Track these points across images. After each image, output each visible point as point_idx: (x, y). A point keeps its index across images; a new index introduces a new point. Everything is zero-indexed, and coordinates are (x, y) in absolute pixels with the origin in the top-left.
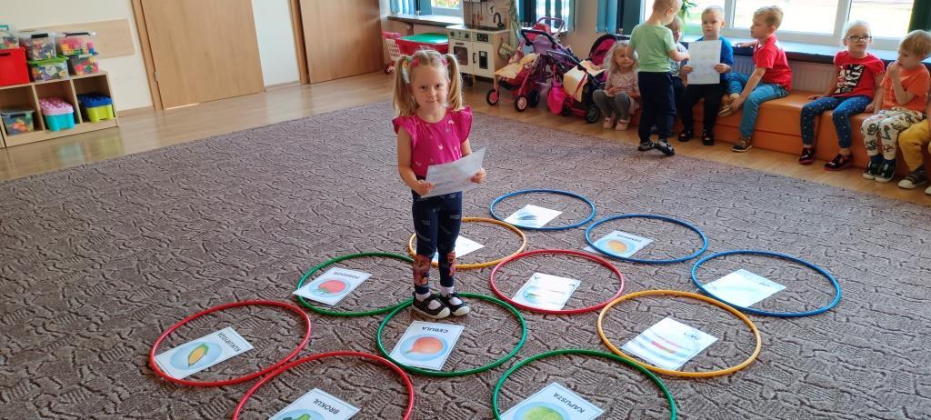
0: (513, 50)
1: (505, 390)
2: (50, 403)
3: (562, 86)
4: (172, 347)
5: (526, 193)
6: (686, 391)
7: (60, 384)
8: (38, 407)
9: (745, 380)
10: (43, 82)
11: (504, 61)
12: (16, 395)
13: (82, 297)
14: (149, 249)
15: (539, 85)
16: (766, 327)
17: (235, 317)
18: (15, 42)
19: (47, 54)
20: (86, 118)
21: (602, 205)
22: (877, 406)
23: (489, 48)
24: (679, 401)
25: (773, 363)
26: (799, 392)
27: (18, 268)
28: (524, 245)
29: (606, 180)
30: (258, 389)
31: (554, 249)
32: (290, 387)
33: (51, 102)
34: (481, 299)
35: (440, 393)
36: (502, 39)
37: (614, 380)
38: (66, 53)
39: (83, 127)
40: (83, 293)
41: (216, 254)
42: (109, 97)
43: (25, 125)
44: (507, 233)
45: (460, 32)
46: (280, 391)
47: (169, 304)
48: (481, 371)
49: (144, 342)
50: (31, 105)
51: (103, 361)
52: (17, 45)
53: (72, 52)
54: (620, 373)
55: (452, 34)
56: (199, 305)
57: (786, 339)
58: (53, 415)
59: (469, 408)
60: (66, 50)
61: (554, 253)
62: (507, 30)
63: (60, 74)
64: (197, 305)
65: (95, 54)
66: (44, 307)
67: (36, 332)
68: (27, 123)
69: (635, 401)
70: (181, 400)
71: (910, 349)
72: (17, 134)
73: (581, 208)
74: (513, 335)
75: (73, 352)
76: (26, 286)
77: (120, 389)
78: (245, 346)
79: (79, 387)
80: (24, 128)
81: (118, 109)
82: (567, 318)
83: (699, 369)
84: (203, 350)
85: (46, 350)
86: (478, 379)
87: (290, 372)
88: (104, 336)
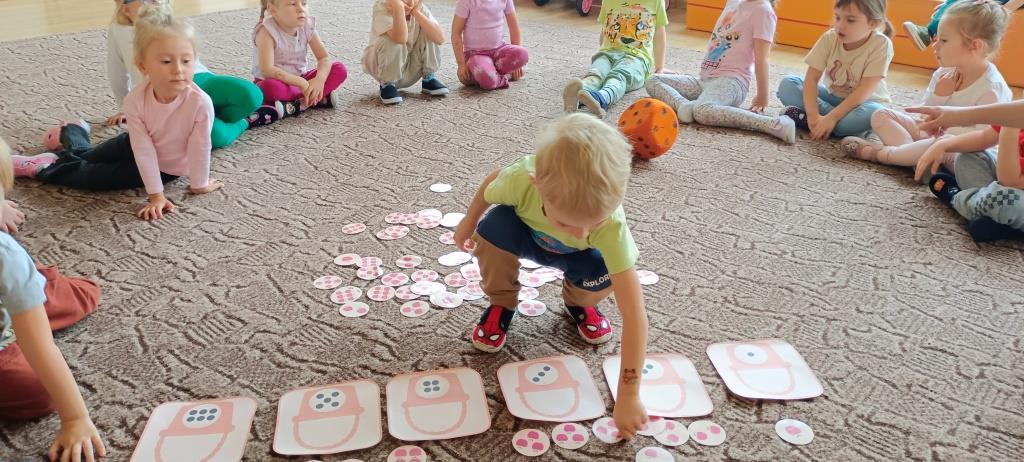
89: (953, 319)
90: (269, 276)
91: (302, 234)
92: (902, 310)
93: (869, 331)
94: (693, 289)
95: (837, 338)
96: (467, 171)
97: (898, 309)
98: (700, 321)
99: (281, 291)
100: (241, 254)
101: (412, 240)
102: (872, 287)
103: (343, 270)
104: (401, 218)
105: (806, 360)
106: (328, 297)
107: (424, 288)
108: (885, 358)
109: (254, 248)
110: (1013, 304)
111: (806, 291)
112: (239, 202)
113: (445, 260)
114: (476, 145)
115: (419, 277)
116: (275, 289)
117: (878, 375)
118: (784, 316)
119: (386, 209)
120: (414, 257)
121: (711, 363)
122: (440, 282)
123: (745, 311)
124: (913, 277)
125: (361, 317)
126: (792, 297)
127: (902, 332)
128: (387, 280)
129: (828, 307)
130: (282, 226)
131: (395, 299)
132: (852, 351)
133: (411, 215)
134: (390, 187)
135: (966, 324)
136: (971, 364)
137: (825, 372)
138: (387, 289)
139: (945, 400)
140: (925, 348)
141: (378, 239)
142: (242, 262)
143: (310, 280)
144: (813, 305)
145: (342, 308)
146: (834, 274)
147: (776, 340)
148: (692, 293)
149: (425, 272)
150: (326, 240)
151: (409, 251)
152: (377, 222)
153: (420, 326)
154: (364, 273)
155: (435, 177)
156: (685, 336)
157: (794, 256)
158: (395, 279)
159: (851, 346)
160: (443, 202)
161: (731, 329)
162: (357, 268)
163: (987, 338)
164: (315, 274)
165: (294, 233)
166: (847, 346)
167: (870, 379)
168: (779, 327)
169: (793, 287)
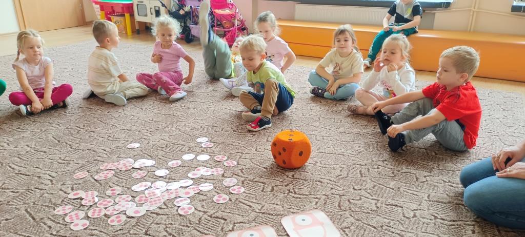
89: (399, 188)
90: (26, 210)
91: (49, 182)
92: (375, 186)
93: (360, 199)
94: (273, 187)
95: (346, 205)
96: (149, 135)
97: (373, 186)
98: (277, 205)
99: (34, 219)
100: (9, 199)
101: (116, 178)
102: (359, 175)
103: (73, 201)
104: (110, 166)
105: (331, 220)
106: (64, 219)
107: (123, 206)
108: (369, 213)
109: (18, 194)
110: (425, 177)
111: (329, 181)
112: (10, 167)
113: (136, 188)
114: (154, 120)
115: (120, 200)
116: (30, 218)
117: (366, 223)
118: (318, 196)
119: (101, 161)
120: (117, 188)
121: (284, 228)
122: (133, 201)
123: (299, 196)
124: (378, 168)
125: (84, 229)
126: (322, 186)
127: (376, 198)
128: (100, 204)
129: (340, 189)
130: (36, 178)
131: (105, 215)
132: (353, 211)
133: (116, 164)
134: (103, 148)
135: (404, 189)
136: (409, 211)
137: (341, 225)
138: (100, 210)
139: (399, 232)
140: (388, 205)
141: (95, 180)
142: (10, 204)
143: (52, 210)
144: (332, 189)
145: (73, 224)
146: (341, 171)
147: (315, 210)
148: (272, 190)
149: (124, 196)
150: (63, 184)
151: (114, 185)
152: (95, 170)
153: (120, 230)
154: (87, 201)
155: (131, 140)
156: (269, 214)
157: (321, 164)
158: (106, 203)
159: (352, 209)
160: (135, 153)
161: (293, 207)
162: (82, 199)
163: (415, 196)
164: (56, 205)
165: (43, 182)
166: (350, 208)
167: (363, 225)
168: (317, 203)
169: (322, 180)
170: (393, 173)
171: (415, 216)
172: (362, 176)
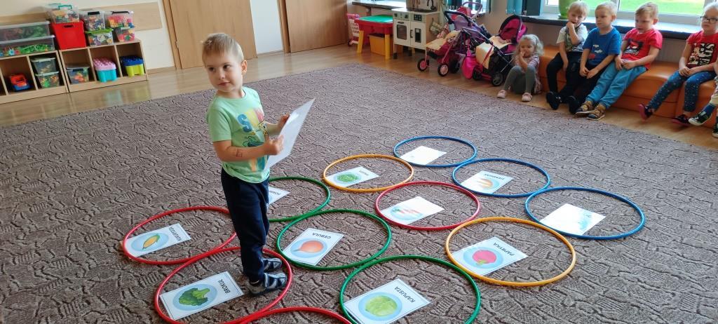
0: (441, 28)
1: (360, 283)
2: (43, 267)
3: (475, 57)
4: (135, 235)
5: (425, 138)
6: (502, 295)
7: (53, 255)
8: (35, 269)
9: (553, 290)
10: (96, 46)
11: (432, 36)
12: (24, 260)
13: (86, 197)
14: (141, 166)
15: (458, 56)
16: (585, 251)
17: (184, 217)
18: (76, 17)
19: (99, 26)
20: (125, 74)
21: (484, 150)
22: (659, 319)
23: (422, 26)
24: (493, 302)
25: (581, 279)
26: (595, 303)
27: (51, 175)
28: (410, 177)
29: (493, 130)
30: (183, 269)
31: (433, 181)
32: (206, 269)
33: (102, 61)
34: (364, 215)
35: (312, 281)
36: (433, 19)
37: (447, 282)
38: (112, 26)
39: (123, 79)
40: (88, 194)
41: (185, 172)
42: (142, 58)
43: (83, 77)
44: (400, 167)
45: (401, 13)
46: (198, 271)
47: (142, 205)
48: (346, 268)
49: (117, 230)
50: (88, 63)
51: (86, 241)
52: (77, 20)
53: (116, 26)
54: (453, 277)
55: (396, 15)
56: (162, 207)
57: (598, 261)
58: (43, 275)
59: (329, 294)
60: (113, 24)
61: (432, 184)
62: (438, 12)
63: (108, 41)
64: (161, 207)
65: (132, 27)
66: (60, 202)
67: (50, 219)
68: (85, 75)
69: (457, 298)
70: (129, 272)
71: (705, 276)
72: (76, 83)
73: (466, 151)
74: (380, 243)
75: (69, 234)
76: (53, 187)
77: (91, 261)
78: (185, 237)
79: (64, 257)
80: (82, 79)
81: (148, 68)
82: (426, 233)
83: (518, 279)
84: (156, 238)
85: (52, 231)
86: (343, 274)
87: (209, 257)
88: (92, 224)
89: (579, 277)
102: (546, 256)
170: (585, 261)
171: (574, 306)
172: (547, 258)
